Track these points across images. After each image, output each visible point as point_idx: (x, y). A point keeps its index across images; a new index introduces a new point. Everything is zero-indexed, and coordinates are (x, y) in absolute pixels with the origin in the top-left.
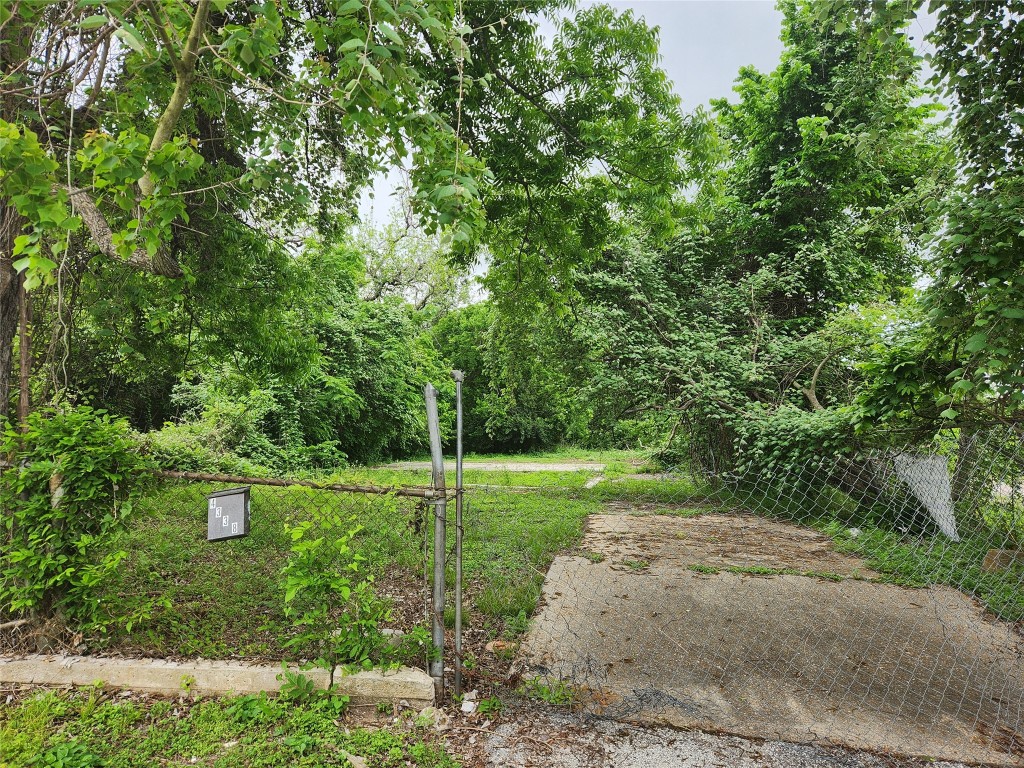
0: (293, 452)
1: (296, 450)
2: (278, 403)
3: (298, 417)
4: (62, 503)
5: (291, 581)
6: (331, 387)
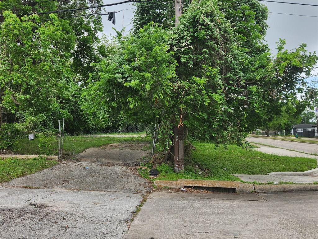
1: (52, 130)
2: (46, 117)
3: (52, 121)
4: (10, 135)
5: (40, 145)
6: (62, 113)
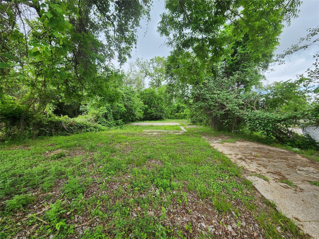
0: (111, 122)
1: (112, 122)
2: (107, 110)
3: (112, 114)
6: (120, 107)
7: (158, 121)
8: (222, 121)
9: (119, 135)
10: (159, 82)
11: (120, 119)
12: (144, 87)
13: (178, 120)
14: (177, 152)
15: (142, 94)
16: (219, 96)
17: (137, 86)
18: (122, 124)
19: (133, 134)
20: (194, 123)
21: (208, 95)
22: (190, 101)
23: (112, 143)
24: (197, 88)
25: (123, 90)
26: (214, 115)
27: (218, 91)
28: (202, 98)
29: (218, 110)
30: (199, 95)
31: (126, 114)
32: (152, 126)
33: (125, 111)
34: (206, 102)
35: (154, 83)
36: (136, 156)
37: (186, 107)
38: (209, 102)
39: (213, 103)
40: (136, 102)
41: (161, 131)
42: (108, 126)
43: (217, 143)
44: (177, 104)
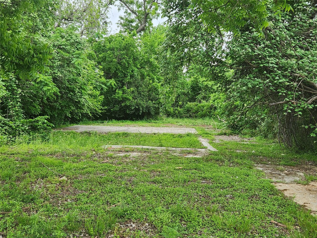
0: (18, 123)
1: (20, 122)
2: (6, 90)
3: (20, 100)
6: (41, 82)
7: (140, 123)
8: (307, 127)
9: (39, 158)
10: (146, 17)
11: (40, 115)
12: (105, 32)
13: (193, 121)
14: (192, 202)
15: (100, 49)
16: (300, 62)
17: (87, 28)
18: (46, 129)
19: (78, 157)
20: (235, 129)
21: (272, 60)
22: (227, 74)
23: (24, 178)
24: (245, 40)
25: (49, 37)
26: (286, 111)
27: (299, 50)
28: (256, 68)
29: (298, 98)
30: (251, 58)
31: (55, 102)
32: (126, 135)
33: (55, 94)
34: (268, 78)
35: (132, 21)
36: (87, 212)
37: (215, 87)
38: (274, 78)
39: (284, 80)
40: (84, 71)
41: (151, 147)
42: (10, 134)
43: (292, 182)
44: (192, 79)
